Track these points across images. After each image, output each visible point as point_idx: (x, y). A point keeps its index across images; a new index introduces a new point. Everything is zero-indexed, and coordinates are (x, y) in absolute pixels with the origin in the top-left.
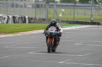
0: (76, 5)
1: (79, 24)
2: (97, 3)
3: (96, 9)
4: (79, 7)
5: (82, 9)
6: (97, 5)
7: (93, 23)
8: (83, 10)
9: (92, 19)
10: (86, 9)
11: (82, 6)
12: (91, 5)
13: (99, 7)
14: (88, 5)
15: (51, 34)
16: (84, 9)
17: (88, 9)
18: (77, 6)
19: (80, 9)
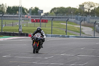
0: (4, 15)
1: (7, 35)
2: (26, 14)
3: (24, 20)
4: (7, 18)
5: (10, 19)
6: (26, 16)
7: (21, 35)
8: (11, 21)
9: (20, 30)
10: (14, 19)
11: (10, 17)
12: (19, 16)
13: (27, 17)
14: (16, 15)
15: (37, 39)
16: (12, 19)
17: (16, 20)
18: (5, 17)
19: (8, 19)
